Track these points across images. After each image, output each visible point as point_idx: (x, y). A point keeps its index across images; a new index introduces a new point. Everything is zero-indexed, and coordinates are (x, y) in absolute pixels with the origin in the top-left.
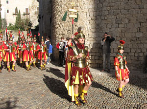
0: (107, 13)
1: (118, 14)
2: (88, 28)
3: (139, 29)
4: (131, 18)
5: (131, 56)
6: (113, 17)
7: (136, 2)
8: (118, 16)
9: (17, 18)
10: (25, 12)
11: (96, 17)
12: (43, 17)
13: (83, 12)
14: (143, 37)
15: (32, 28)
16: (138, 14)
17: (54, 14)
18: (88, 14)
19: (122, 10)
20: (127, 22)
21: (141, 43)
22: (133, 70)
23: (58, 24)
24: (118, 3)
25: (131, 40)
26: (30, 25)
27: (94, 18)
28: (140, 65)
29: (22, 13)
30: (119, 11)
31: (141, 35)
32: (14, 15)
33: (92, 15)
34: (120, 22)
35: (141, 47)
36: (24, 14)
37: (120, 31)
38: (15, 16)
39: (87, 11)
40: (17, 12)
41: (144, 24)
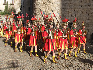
0: (68, 7)
1: (75, 8)
3: (88, 18)
4: (83, 11)
6: (72, 10)
7: (86, 1)
8: (75, 9)
9: (6, 6)
10: (11, 3)
11: (62, 9)
12: (24, 7)
13: (54, 6)
14: (90, 22)
15: (16, 14)
16: (87, 8)
17: (35, 6)
19: (78, 6)
20: (81, 13)
21: (89, 26)
23: (37, 13)
24: (76, 1)
26: (15, 11)
27: (61, 10)
29: (9, 4)
30: (76, 6)
32: (3, 4)
33: (59, 8)
34: (76, 13)
35: (89, 29)
36: (11, 4)
38: (5, 6)
39: (56, 6)
40: (6, 3)
41: (91, 15)
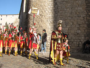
2: (49, 28)
3: (78, 28)
4: (74, 22)
5: (74, 44)
7: (76, 13)
8: (66, 21)
9: (6, 28)
13: (46, 19)
14: (81, 32)
16: (77, 19)
17: (29, 21)
18: (49, 20)
19: (68, 18)
20: (71, 24)
21: (80, 36)
22: (76, 52)
23: (31, 27)
24: (66, 14)
25: (74, 35)
27: (53, 22)
28: (80, 49)
31: (80, 31)
32: (4, 26)
33: (51, 21)
34: (67, 24)
35: (80, 39)
37: (68, 29)
39: (48, 18)
40: (7, 25)
41: (81, 25)
